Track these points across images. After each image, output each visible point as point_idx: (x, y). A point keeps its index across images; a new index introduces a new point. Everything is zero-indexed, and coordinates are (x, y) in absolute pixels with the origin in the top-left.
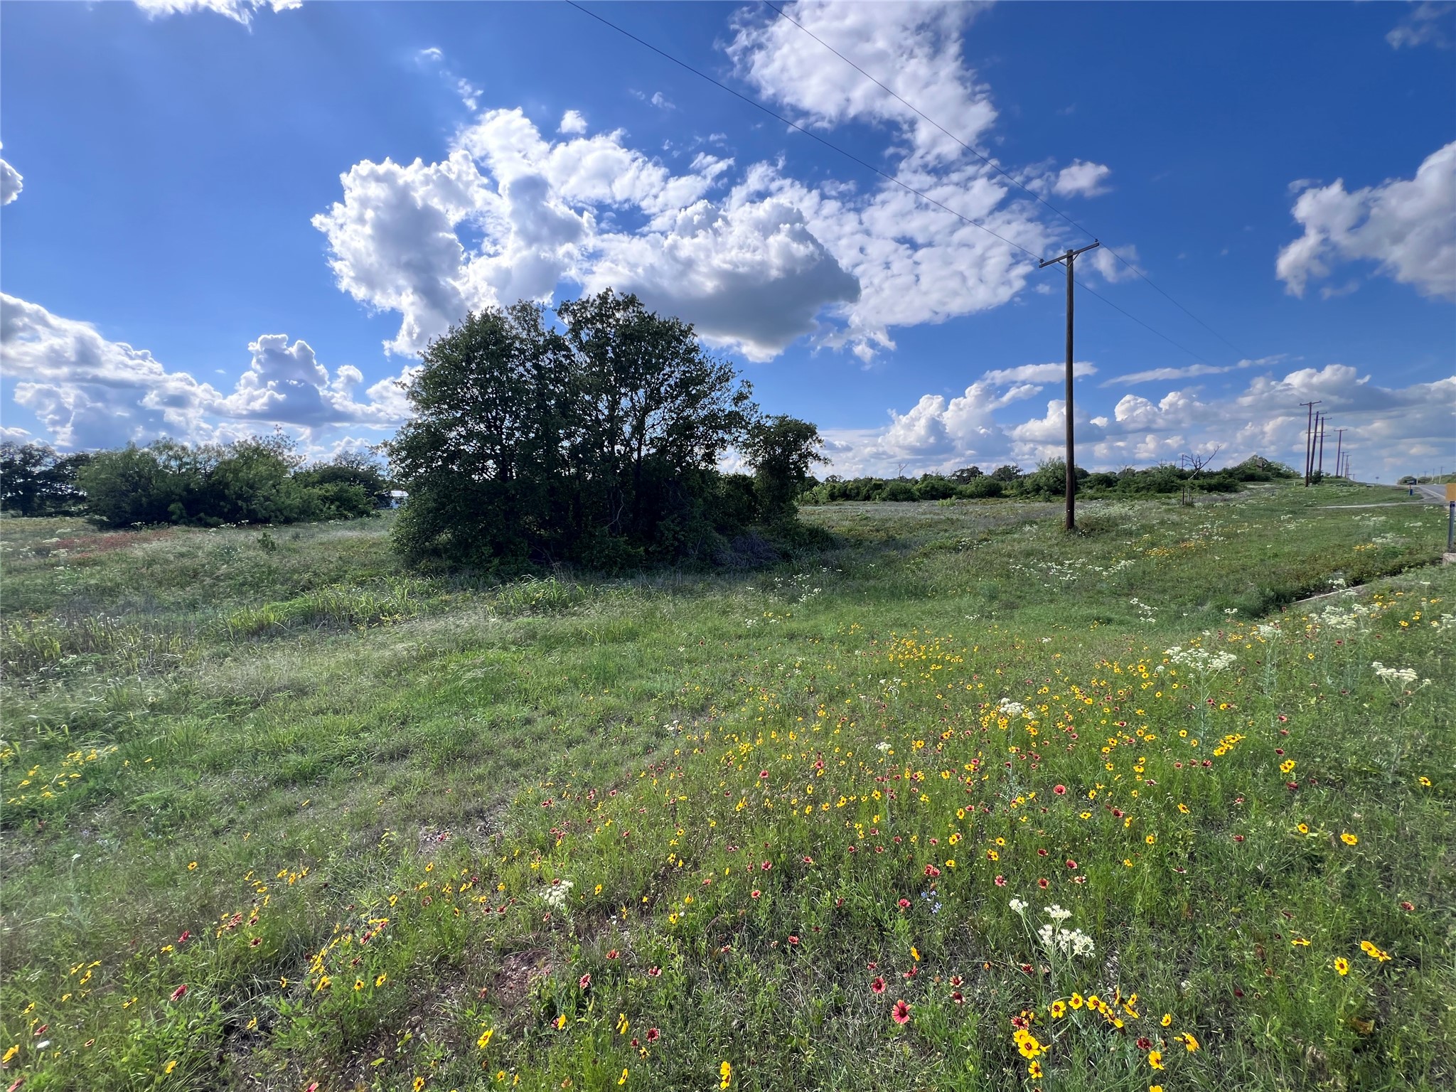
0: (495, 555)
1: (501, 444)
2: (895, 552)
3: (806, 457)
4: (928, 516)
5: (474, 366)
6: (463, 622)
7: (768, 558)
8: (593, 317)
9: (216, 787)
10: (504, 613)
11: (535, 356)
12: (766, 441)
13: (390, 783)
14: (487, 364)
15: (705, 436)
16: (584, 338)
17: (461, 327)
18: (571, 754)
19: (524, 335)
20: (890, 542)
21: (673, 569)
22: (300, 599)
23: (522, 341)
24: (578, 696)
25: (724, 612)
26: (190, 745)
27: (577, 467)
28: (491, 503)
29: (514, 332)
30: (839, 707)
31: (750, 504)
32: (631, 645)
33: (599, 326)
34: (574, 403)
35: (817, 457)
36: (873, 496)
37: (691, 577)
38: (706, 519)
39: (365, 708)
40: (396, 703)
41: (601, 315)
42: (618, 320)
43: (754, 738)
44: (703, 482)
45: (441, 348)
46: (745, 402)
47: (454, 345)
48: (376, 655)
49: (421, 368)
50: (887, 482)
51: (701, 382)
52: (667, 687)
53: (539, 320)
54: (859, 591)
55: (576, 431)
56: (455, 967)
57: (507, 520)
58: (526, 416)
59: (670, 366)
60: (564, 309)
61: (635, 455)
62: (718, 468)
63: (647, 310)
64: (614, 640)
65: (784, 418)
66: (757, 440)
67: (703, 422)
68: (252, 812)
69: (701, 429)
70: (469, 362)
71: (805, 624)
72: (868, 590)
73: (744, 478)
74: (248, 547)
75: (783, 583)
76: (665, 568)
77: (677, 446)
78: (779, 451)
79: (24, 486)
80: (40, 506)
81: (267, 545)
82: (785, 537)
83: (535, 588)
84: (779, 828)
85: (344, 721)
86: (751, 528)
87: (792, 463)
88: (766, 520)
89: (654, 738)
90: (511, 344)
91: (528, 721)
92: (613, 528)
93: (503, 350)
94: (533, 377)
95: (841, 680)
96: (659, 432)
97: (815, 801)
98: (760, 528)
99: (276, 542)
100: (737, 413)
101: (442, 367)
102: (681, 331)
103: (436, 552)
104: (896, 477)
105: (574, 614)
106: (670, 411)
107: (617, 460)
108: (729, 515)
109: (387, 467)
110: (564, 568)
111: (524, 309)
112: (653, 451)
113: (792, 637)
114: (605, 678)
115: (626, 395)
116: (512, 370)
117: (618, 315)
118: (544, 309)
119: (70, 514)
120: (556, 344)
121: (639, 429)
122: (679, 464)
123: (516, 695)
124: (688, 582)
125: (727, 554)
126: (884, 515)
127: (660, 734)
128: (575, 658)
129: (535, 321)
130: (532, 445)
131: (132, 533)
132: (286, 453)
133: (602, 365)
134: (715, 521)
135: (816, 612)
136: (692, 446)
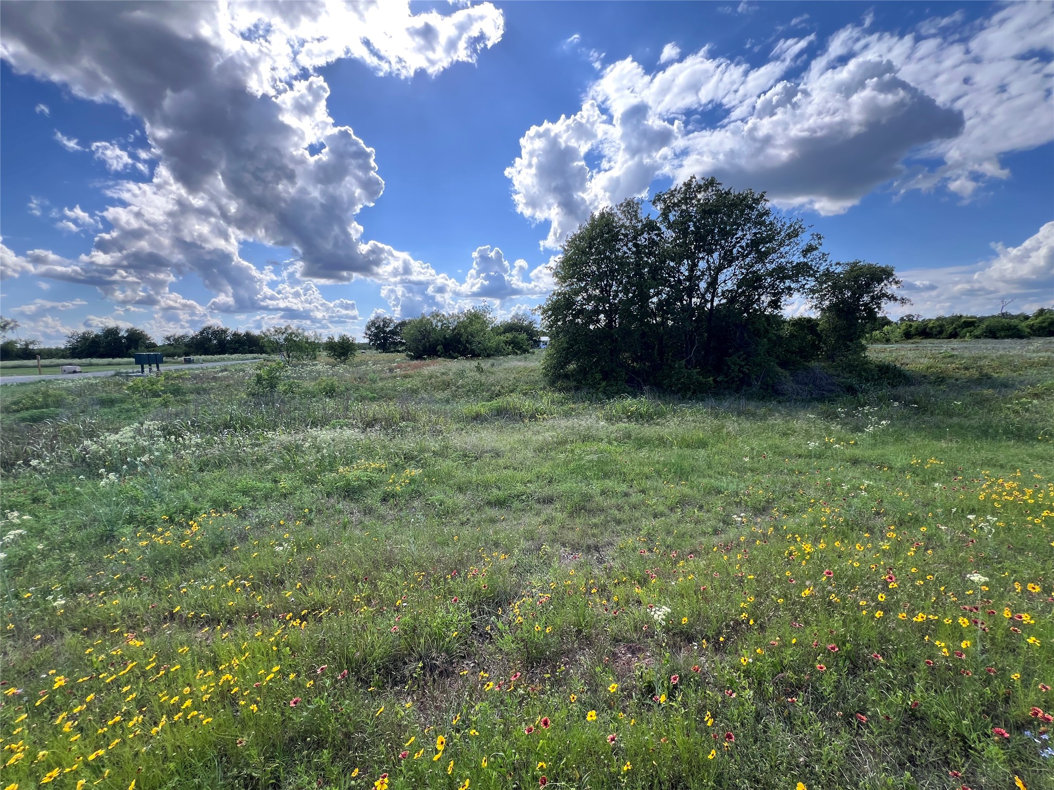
0: (603, 379)
1: (609, 303)
2: (991, 391)
3: (879, 298)
4: (1043, 354)
5: (593, 250)
6: (583, 423)
7: (831, 391)
8: (680, 201)
9: (461, 500)
10: (609, 419)
11: (635, 238)
12: (834, 287)
13: (543, 517)
14: (602, 247)
15: (772, 286)
16: (672, 218)
17: (586, 224)
18: (656, 523)
19: (628, 224)
20: (984, 380)
21: (737, 395)
22: (495, 401)
23: (626, 228)
24: (660, 483)
25: (785, 434)
26: (450, 475)
27: (662, 317)
28: (601, 344)
29: (621, 222)
30: (911, 532)
31: (814, 343)
32: (702, 452)
33: (684, 207)
34: (662, 269)
35: (893, 298)
36: (962, 333)
37: (753, 403)
38: (770, 356)
39: (529, 469)
40: (546, 468)
41: (685, 199)
42: (699, 200)
43: (816, 541)
44: (768, 325)
45: (574, 240)
46: (815, 252)
47: (581, 238)
48: (534, 438)
49: (561, 256)
50: (982, 320)
51: (771, 239)
52: (733, 487)
53: (639, 211)
54: (938, 427)
55: (662, 290)
56: (587, 638)
57: (612, 355)
58: (628, 283)
59: (743, 230)
60: (658, 199)
61: (709, 306)
62: (782, 312)
63: (724, 188)
64: (688, 446)
65: (855, 264)
66: (825, 286)
67: (771, 274)
68: (477, 517)
69: (769, 280)
70: (590, 248)
71: (870, 452)
72: (950, 426)
73: (809, 320)
74: (471, 370)
75: (846, 413)
76: (730, 394)
77: (746, 296)
78: (848, 294)
79: (384, 338)
80: (389, 348)
81: (479, 369)
82: (850, 372)
83: (630, 403)
84: (844, 621)
85: (519, 475)
86: (813, 364)
87: (862, 305)
88: (830, 357)
89: (721, 524)
90: (618, 232)
91: (626, 495)
92: (688, 362)
93: (613, 236)
94: (633, 253)
95: (913, 508)
96: (730, 286)
97: (886, 608)
98: (823, 364)
99: (484, 368)
100: (806, 264)
101: (574, 253)
102: (753, 199)
103: (566, 376)
104: (997, 313)
105: (658, 424)
106: (741, 267)
107: (693, 309)
108: (792, 353)
109: (540, 322)
110: (651, 390)
111: (628, 204)
112: (724, 301)
113: (855, 462)
114: (681, 474)
115: (703, 258)
116: (619, 250)
117: (699, 196)
118: (643, 201)
119: (398, 351)
120: (651, 226)
121: (713, 284)
122: (747, 311)
123: (618, 476)
124: (751, 406)
125: (789, 385)
126: (975, 353)
127: (727, 522)
128: (659, 455)
129: (636, 212)
130: (631, 302)
131: (423, 362)
132: (488, 316)
133: (685, 237)
134: (777, 357)
135: (884, 443)
136: (759, 295)
